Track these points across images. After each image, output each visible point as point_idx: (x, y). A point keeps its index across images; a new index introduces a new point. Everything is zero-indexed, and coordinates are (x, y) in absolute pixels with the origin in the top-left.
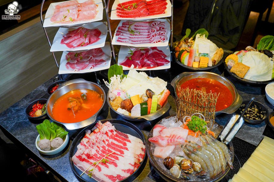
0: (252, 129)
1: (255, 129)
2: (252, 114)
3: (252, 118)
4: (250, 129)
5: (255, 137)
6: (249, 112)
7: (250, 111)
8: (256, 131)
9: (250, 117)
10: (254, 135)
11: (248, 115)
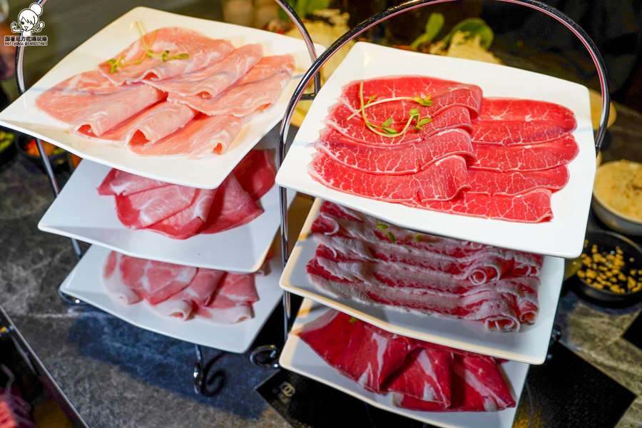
0: (595, 316)
1: (601, 317)
2: (603, 272)
3: (599, 283)
4: (586, 314)
5: (597, 340)
6: (595, 266)
7: (599, 264)
8: (603, 322)
9: (594, 280)
10: (597, 332)
11: (590, 274)
